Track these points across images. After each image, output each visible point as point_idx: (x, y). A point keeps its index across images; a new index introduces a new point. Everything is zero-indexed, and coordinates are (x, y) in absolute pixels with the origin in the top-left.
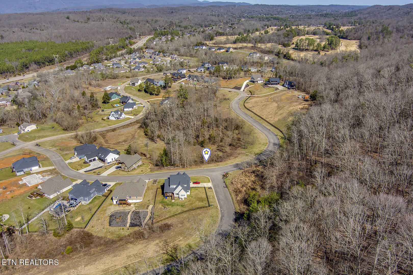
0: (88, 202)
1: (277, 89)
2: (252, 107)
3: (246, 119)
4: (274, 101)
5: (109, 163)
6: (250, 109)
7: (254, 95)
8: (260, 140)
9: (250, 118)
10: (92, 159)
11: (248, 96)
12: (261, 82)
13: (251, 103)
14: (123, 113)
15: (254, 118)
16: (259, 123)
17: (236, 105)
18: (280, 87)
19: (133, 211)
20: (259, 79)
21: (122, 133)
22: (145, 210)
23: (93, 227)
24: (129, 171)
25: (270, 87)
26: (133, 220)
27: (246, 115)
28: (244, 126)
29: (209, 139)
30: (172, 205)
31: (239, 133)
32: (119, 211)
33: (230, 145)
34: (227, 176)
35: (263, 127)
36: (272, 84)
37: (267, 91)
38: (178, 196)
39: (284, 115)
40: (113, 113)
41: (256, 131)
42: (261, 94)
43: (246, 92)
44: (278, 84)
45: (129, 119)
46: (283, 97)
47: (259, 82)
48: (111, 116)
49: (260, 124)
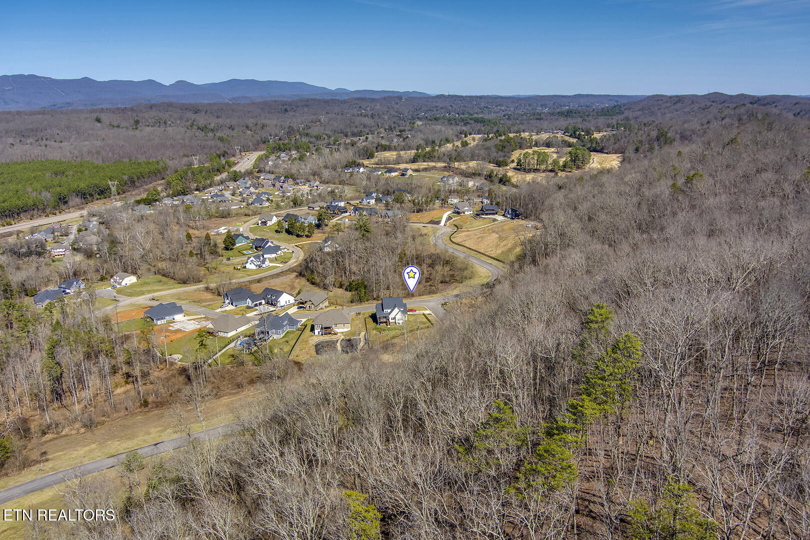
0: (282, 336)
1: (495, 220)
3: (457, 254)
4: (493, 232)
5: (282, 307)
6: (463, 243)
7: (461, 230)
8: (480, 274)
10: (258, 302)
11: (454, 230)
12: (469, 213)
13: (459, 237)
14: (267, 259)
15: (469, 253)
16: (477, 258)
18: (500, 218)
19: (343, 340)
20: (466, 208)
22: (357, 337)
23: (297, 356)
24: (316, 310)
25: (485, 218)
26: (345, 348)
27: (456, 249)
28: (456, 262)
30: (389, 329)
31: (450, 269)
32: (324, 341)
35: (483, 262)
36: (487, 214)
37: (481, 223)
38: (394, 321)
39: (510, 245)
40: (252, 258)
42: (473, 227)
43: (448, 227)
44: (496, 214)
45: (277, 267)
46: (505, 227)
47: (466, 213)
48: (249, 263)
49: (479, 259)
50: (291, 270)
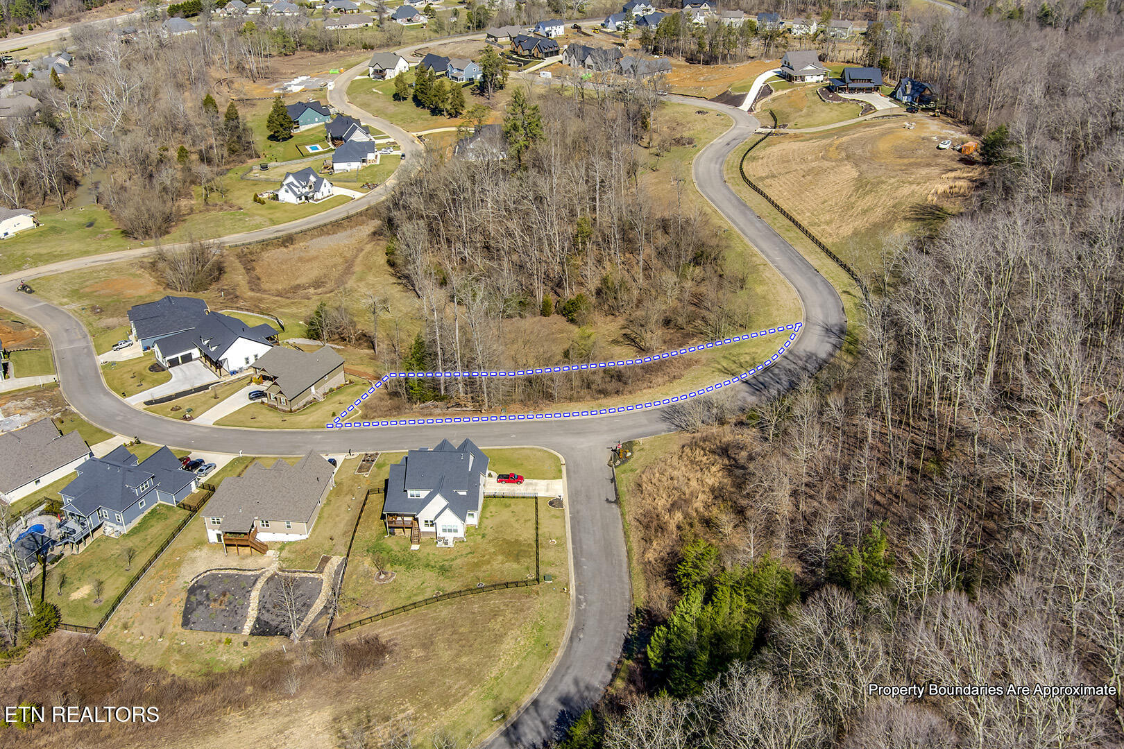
0: (125, 530)
1: (868, 108)
2: (767, 177)
3: (737, 225)
4: (848, 157)
5: (234, 373)
6: (760, 186)
7: (782, 130)
8: (775, 313)
9: (756, 220)
10: (179, 355)
11: (764, 130)
12: (815, 79)
13: (765, 160)
14: (325, 181)
15: (768, 221)
16: (784, 242)
17: (713, 165)
18: (881, 103)
19: (271, 579)
20: (809, 68)
21: (313, 253)
22: (312, 575)
23: (125, 627)
24: (291, 411)
25: (845, 100)
26: (268, 611)
27: (743, 204)
28: (726, 253)
29: (599, 292)
30: (409, 562)
31: (703, 280)
32: (222, 572)
33: (667, 322)
34: (629, 454)
35: (796, 260)
36: (852, 90)
37: (835, 114)
38: (432, 529)
39: (877, 215)
40: (291, 179)
41: (767, 274)
42: (810, 126)
43: (757, 116)
44: (877, 89)
45: (345, 200)
46: (883, 145)
47: (808, 79)
48: (283, 190)
49: (786, 247)
50: (370, 213)
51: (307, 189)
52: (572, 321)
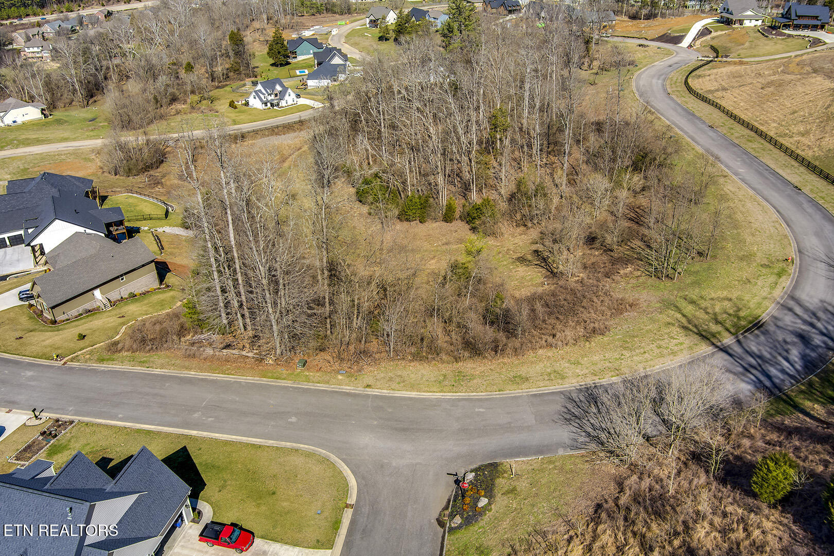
1: (817, 42)
2: (717, 90)
3: (686, 133)
6: (710, 97)
7: (725, 59)
9: (708, 129)
11: (706, 59)
12: (754, 23)
13: (712, 77)
14: (289, 91)
15: (724, 131)
16: (746, 153)
17: (654, 81)
18: (830, 38)
20: (749, 13)
24: (55, 321)
25: (790, 35)
27: (691, 115)
28: (675, 159)
29: (512, 197)
31: (643, 189)
33: (591, 240)
34: (483, 502)
35: (766, 173)
36: (798, 27)
37: (779, 47)
41: (729, 188)
42: (754, 56)
43: (698, 50)
44: (822, 28)
45: (305, 108)
47: (747, 23)
48: (252, 97)
49: (751, 160)
51: (273, 97)
52: (474, 229)
